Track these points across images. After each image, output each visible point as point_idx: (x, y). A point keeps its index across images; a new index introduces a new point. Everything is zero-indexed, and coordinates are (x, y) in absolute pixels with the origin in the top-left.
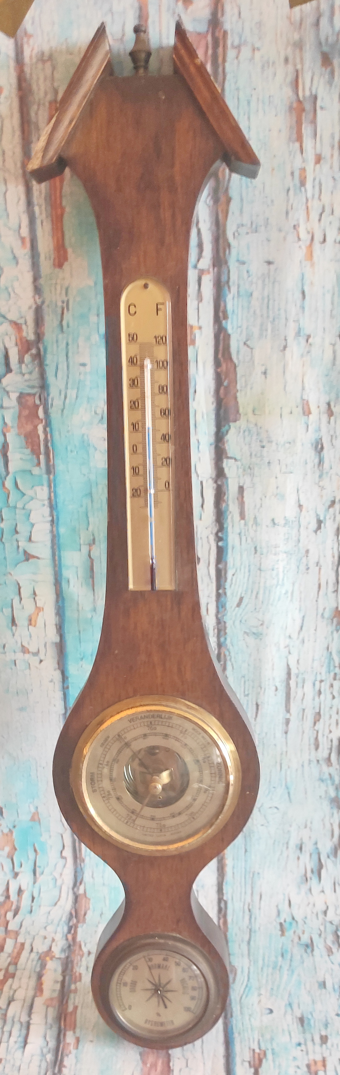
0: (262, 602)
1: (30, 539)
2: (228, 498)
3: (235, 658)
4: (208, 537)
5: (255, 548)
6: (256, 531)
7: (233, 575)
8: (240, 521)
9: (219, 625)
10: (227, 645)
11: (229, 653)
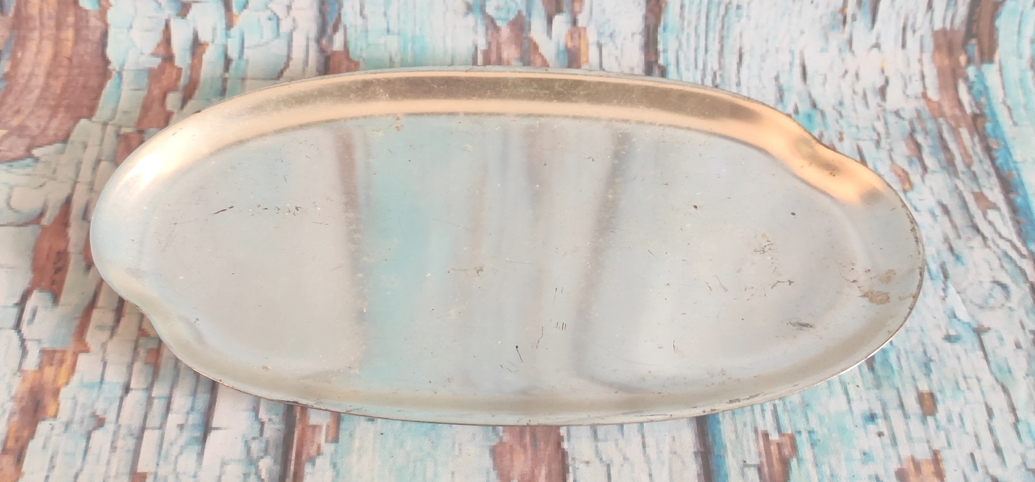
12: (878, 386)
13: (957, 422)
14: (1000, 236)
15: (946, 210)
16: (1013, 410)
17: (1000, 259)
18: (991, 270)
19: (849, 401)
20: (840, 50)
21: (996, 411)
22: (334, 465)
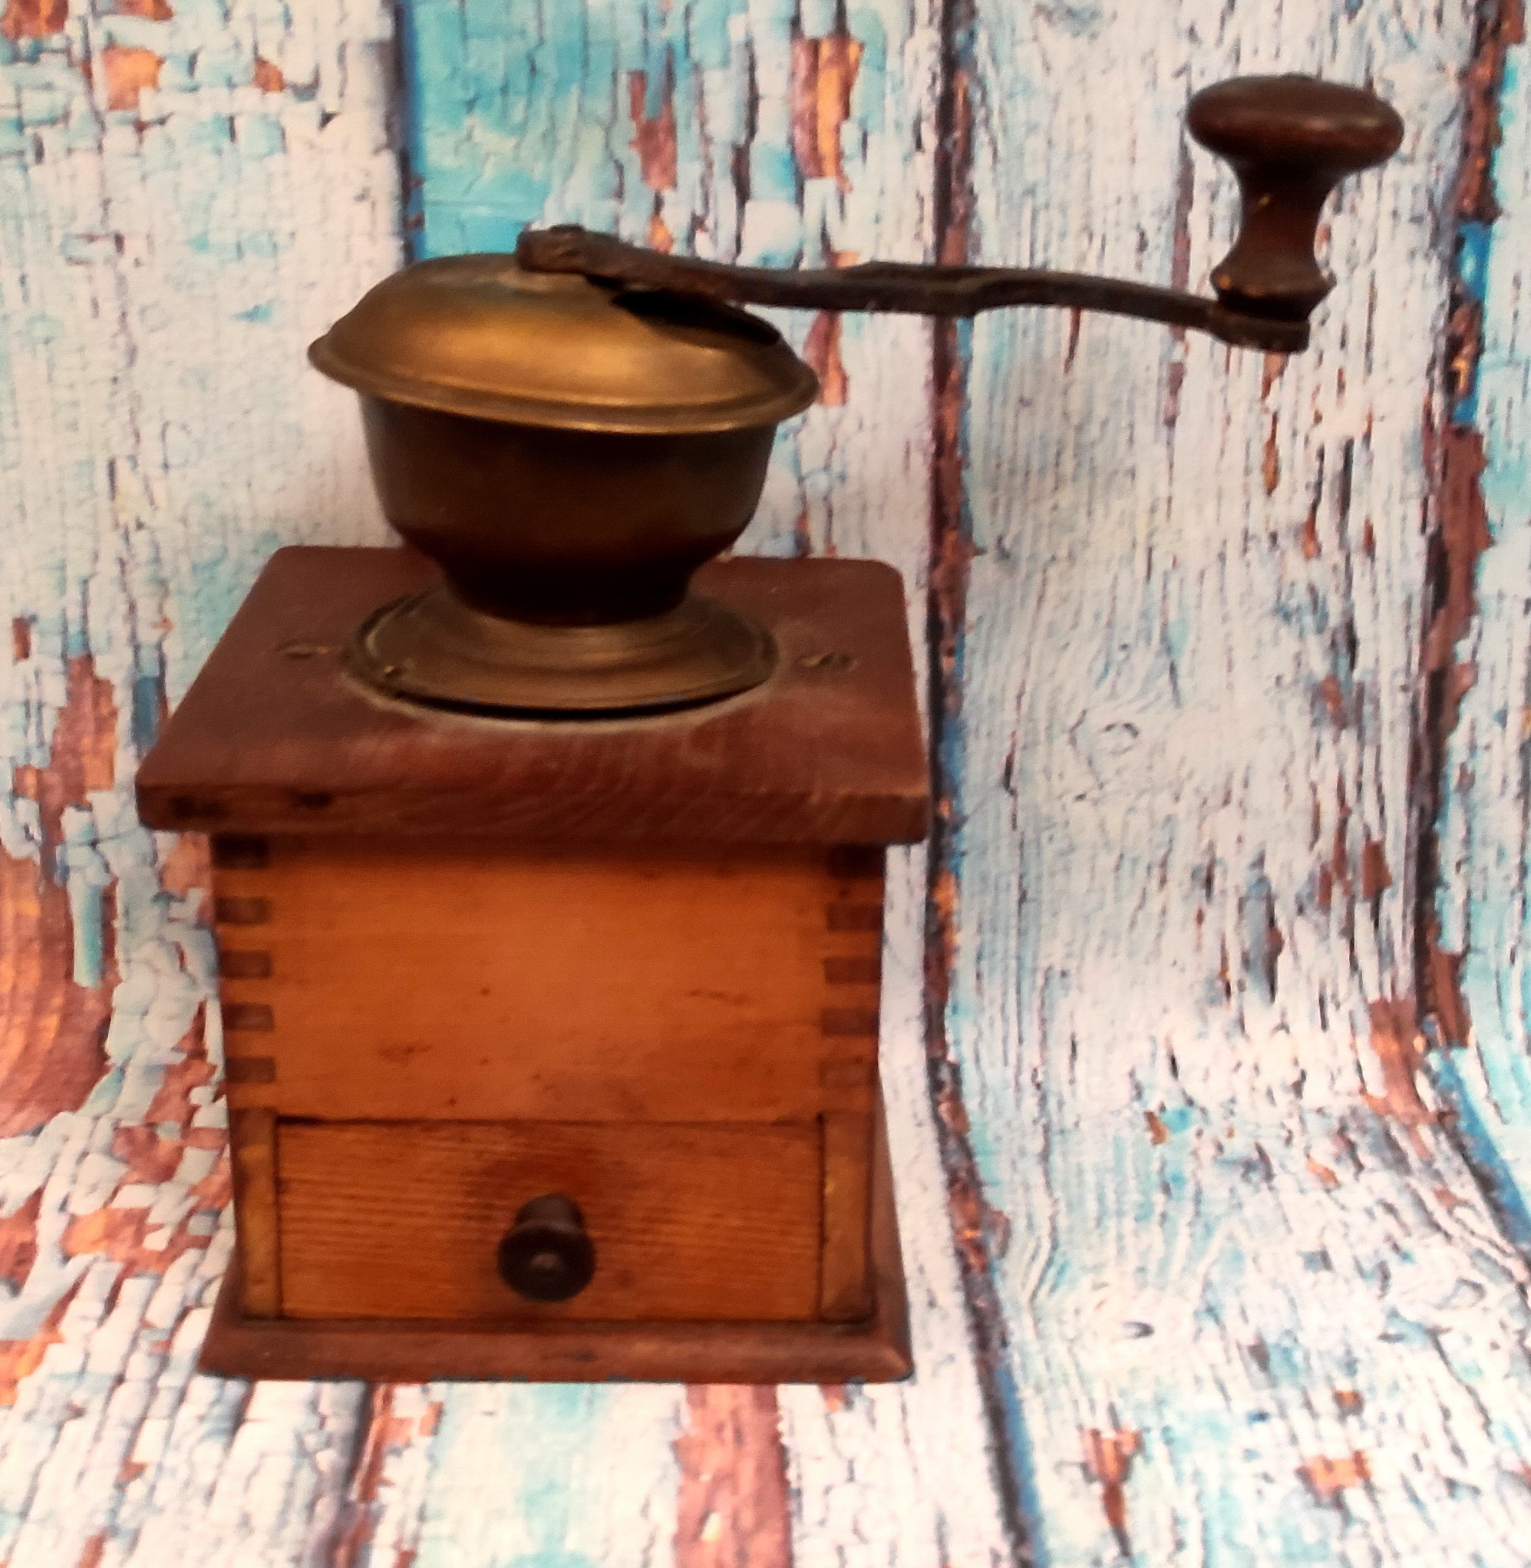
12: (1273, 1383)
13: (1392, 1421)
14: (1473, 1233)
15: (1390, 1209)
16: (1482, 1410)
17: (1471, 1257)
18: (1458, 1267)
19: (1227, 1398)
20: (1228, 1035)
21: (1454, 1412)
22: (431, 1457)
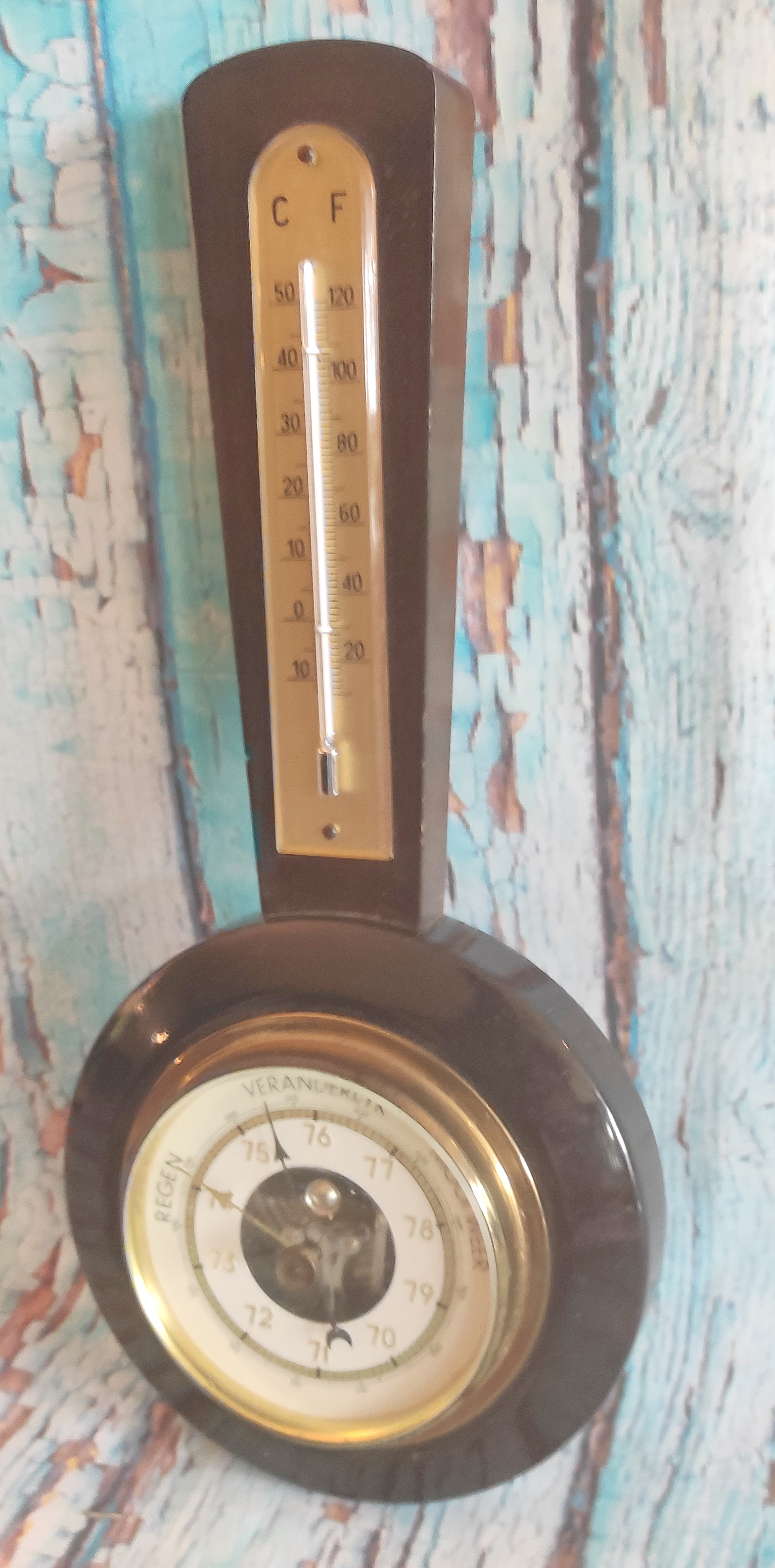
0: (729, 407)
1: (52, 221)
2: (612, 32)
3: (646, 602)
4: (552, 179)
5: (703, 210)
6: (702, 146)
7: (633, 309)
8: (650, 112)
9: (596, 490)
10: (620, 560)
11: (630, 585)
